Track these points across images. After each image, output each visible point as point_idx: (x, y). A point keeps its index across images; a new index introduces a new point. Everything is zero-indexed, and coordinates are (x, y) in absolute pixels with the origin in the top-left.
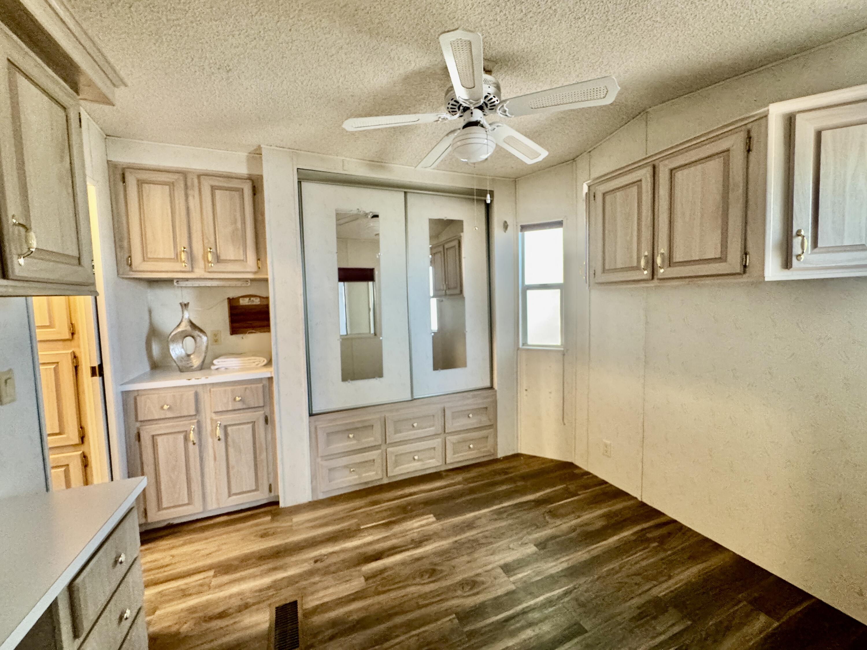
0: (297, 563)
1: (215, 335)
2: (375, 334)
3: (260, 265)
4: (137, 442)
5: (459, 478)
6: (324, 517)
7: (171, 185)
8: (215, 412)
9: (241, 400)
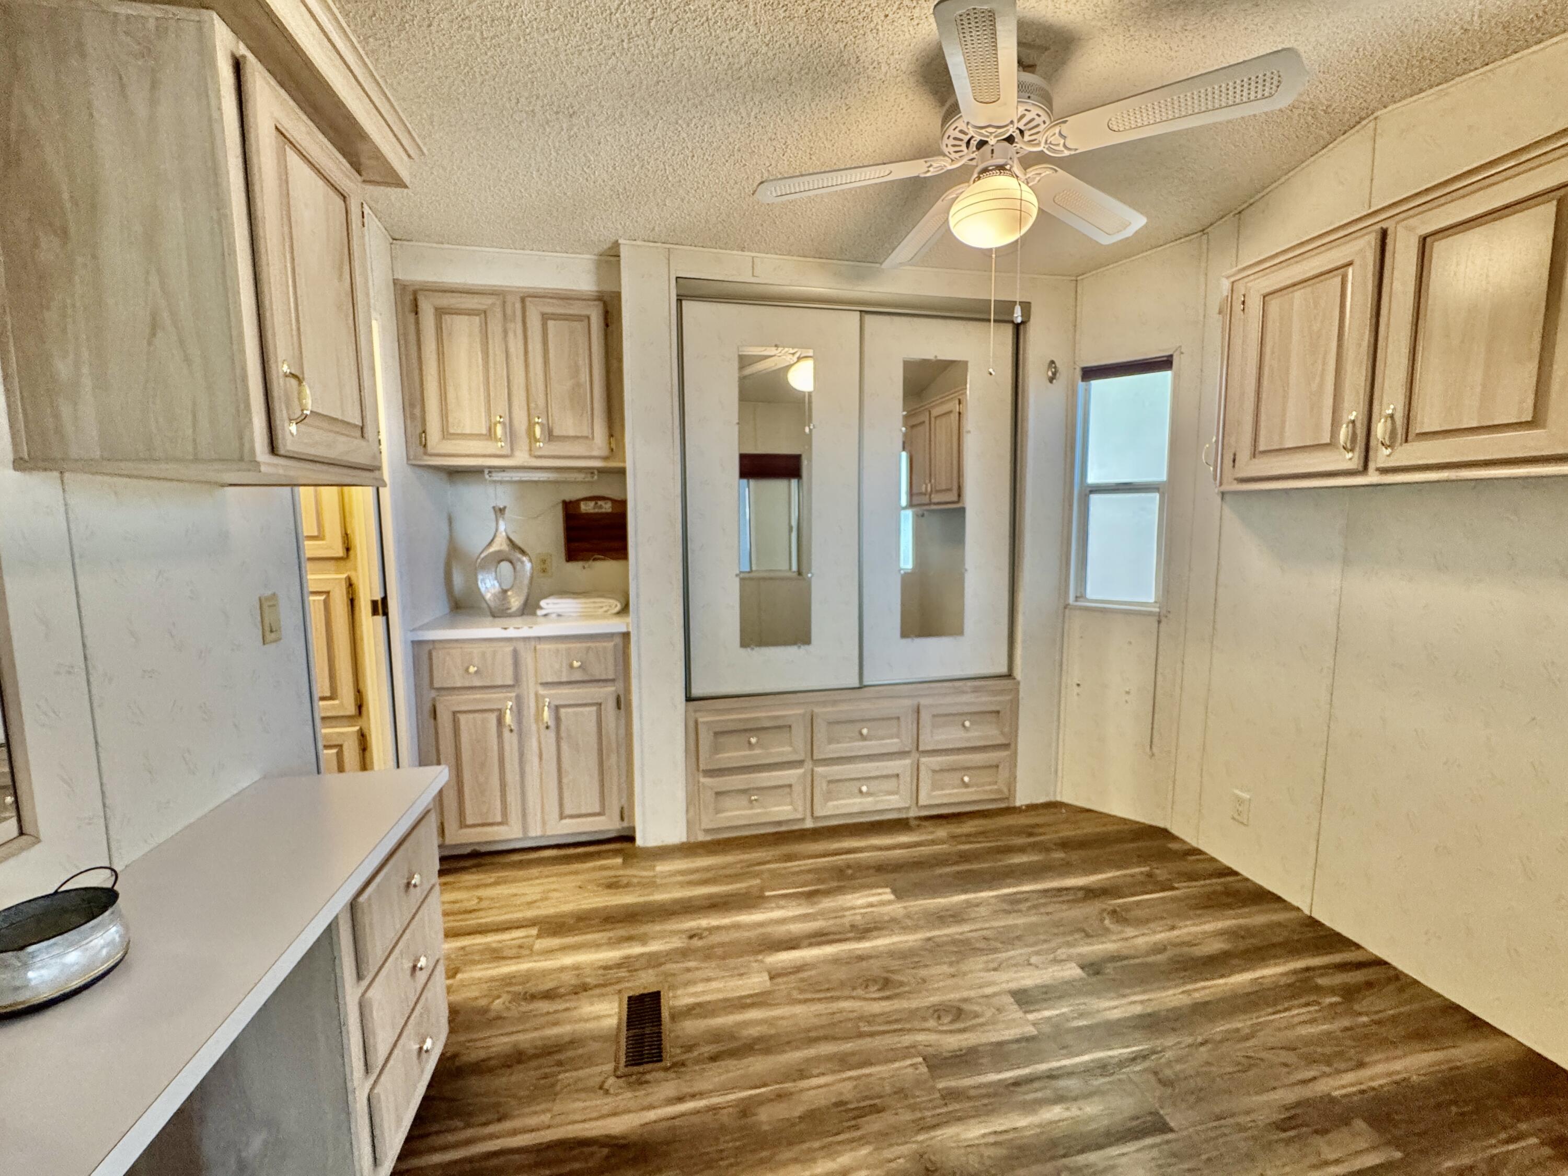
0: (662, 936)
1: (544, 561)
2: (799, 573)
3: (613, 446)
4: (432, 721)
5: (942, 832)
6: (707, 869)
7: (484, 313)
8: (542, 684)
9: (580, 667)
